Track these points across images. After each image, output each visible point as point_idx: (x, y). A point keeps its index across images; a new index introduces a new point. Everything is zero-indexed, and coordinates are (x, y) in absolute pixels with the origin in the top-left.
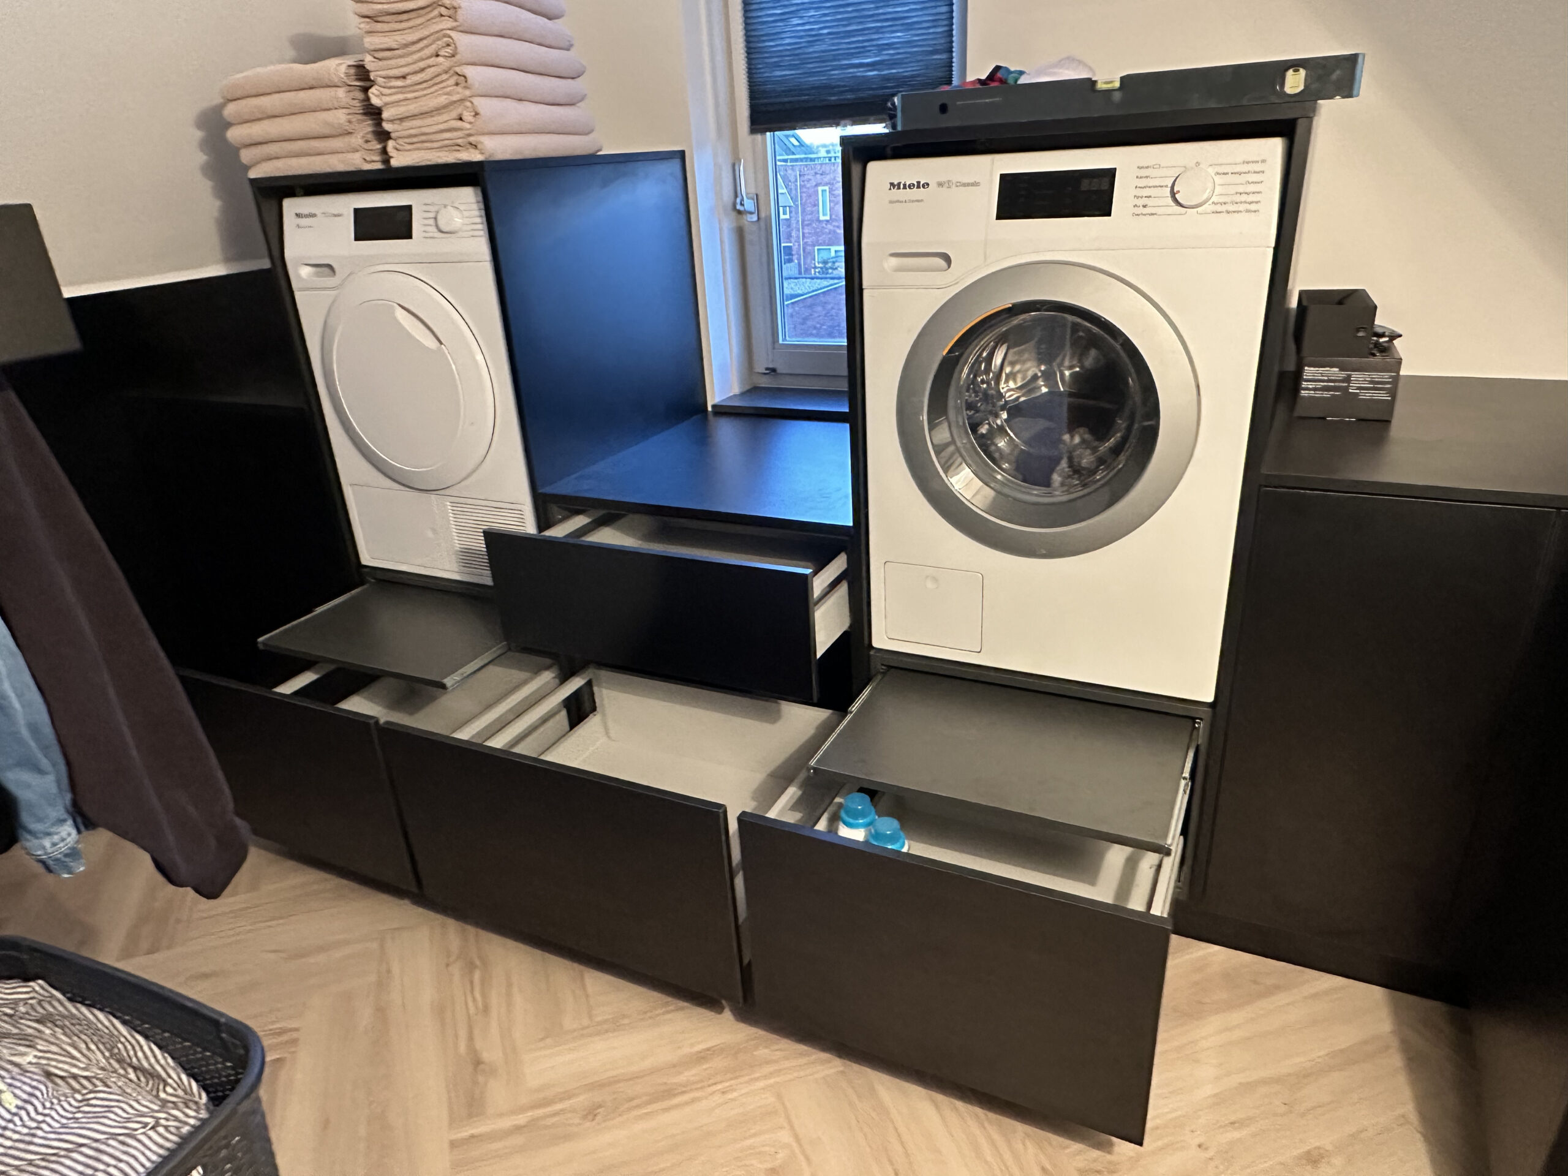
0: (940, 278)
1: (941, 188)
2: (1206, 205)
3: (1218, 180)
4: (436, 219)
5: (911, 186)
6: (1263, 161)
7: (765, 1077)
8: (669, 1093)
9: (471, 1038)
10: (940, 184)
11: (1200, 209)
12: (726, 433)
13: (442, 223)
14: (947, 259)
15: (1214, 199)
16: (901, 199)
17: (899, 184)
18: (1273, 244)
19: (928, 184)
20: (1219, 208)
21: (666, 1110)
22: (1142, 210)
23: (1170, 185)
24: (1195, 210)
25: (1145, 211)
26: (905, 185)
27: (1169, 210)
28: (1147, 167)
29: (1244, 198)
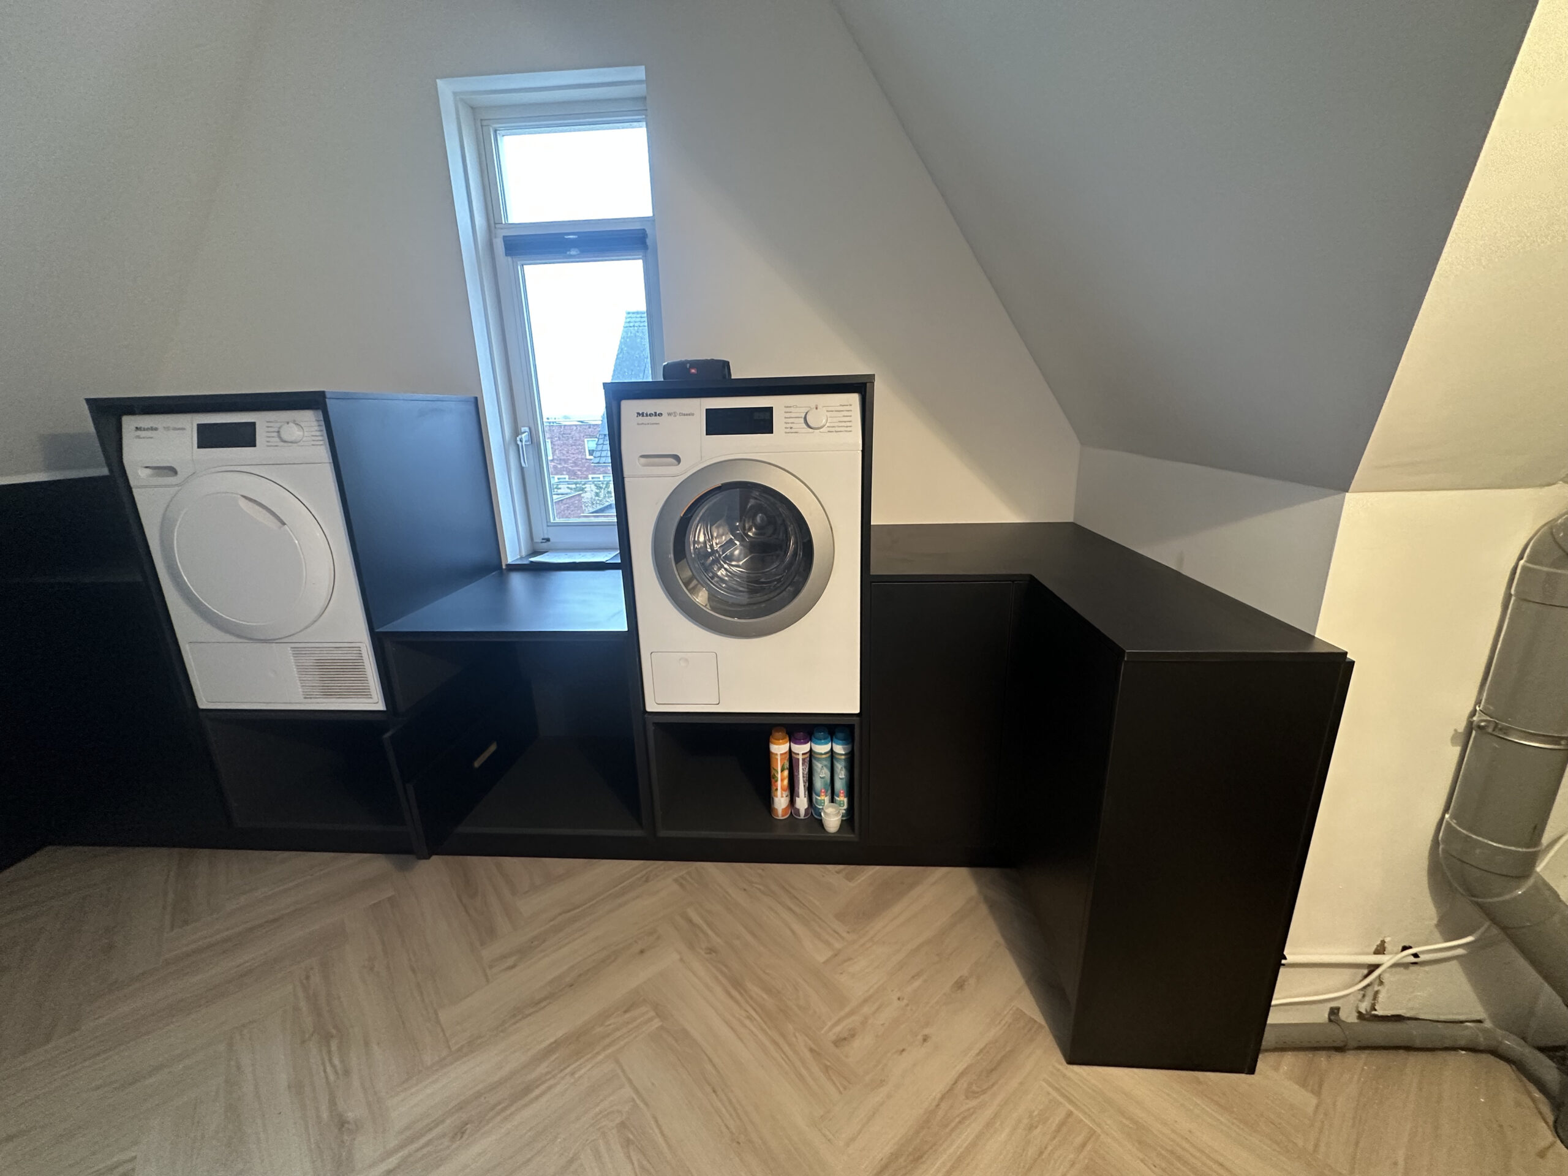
0: (674, 470)
1: (670, 417)
2: (824, 428)
3: (829, 414)
4: (278, 432)
5: (651, 415)
6: (851, 405)
7: (604, 1049)
8: (527, 1090)
9: (333, 1103)
10: (669, 414)
11: (821, 430)
12: (517, 582)
13: (285, 437)
14: (677, 459)
15: (828, 424)
16: (644, 422)
17: (643, 413)
18: (861, 449)
19: (661, 414)
20: (831, 429)
21: (525, 1106)
22: (790, 430)
23: (803, 415)
24: (818, 431)
25: (793, 430)
26: (647, 414)
27: (804, 431)
28: (790, 407)
29: (843, 424)
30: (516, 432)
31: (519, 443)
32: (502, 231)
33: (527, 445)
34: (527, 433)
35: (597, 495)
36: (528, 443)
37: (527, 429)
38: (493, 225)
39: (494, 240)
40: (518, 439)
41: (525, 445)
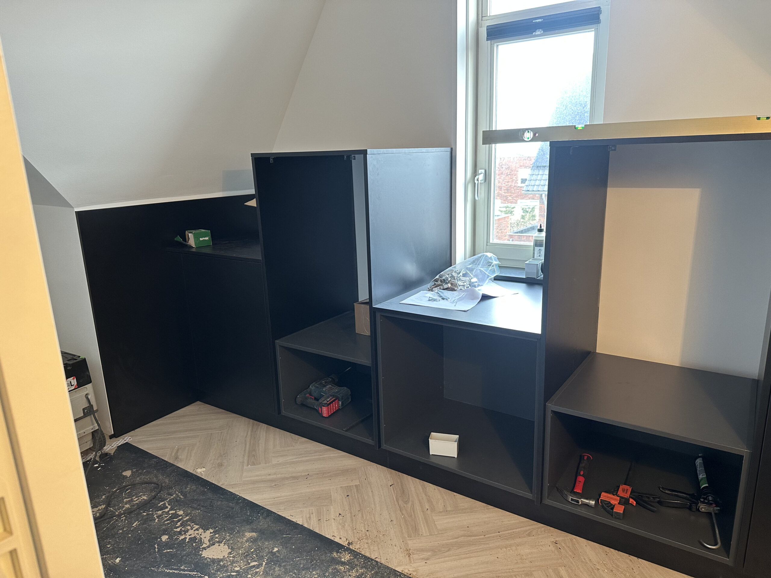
30: (475, 173)
31: (476, 182)
32: (488, 21)
33: (482, 183)
34: (483, 174)
35: (523, 217)
36: (482, 182)
37: (483, 171)
38: (480, 16)
39: (480, 29)
40: (476, 179)
41: (480, 183)
